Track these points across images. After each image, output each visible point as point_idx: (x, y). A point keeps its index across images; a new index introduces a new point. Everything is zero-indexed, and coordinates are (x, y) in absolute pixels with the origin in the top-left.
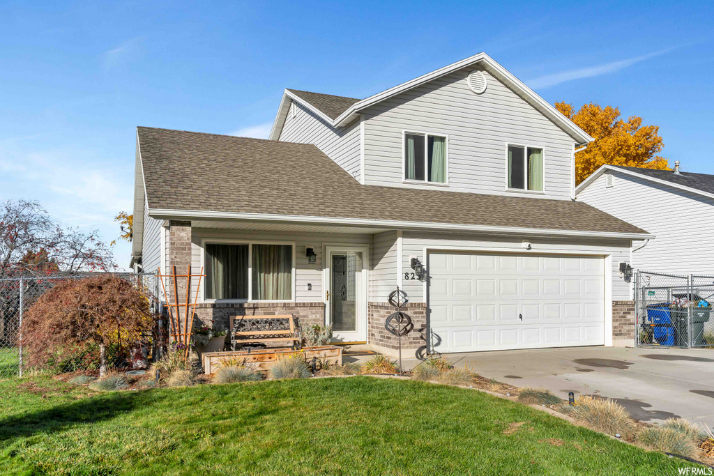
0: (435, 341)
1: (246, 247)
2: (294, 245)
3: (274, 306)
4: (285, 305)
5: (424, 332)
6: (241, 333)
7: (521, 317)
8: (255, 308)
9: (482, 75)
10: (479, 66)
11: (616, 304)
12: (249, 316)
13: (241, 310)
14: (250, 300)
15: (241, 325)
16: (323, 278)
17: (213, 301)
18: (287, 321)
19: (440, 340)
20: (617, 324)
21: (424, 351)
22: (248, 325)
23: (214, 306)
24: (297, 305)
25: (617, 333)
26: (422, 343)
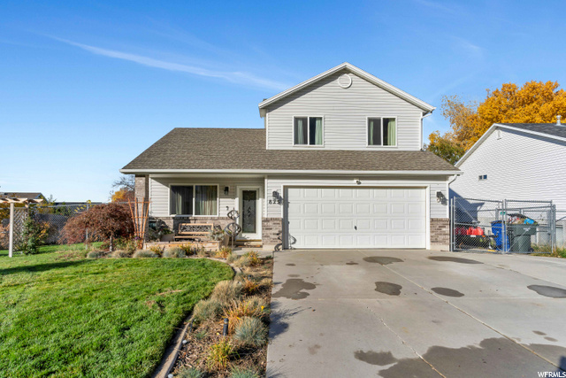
0: (292, 241)
1: (192, 187)
2: (218, 185)
3: (206, 219)
4: (212, 219)
5: (281, 235)
6: (183, 233)
7: (356, 228)
8: (195, 219)
9: (348, 77)
10: (345, 71)
11: (432, 220)
12: (192, 224)
13: (188, 220)
14: (194, 215)
15: (184, 228)
16: (235, 204)
17: (174, 216)
18: (210, 227)
19: (295, 240)
20: (433, 234)
21: (281, 247)
22: (188, 229)
23: (173, 218)
24: (219, 218)
25: (433, 241)
26: (279, 242)
